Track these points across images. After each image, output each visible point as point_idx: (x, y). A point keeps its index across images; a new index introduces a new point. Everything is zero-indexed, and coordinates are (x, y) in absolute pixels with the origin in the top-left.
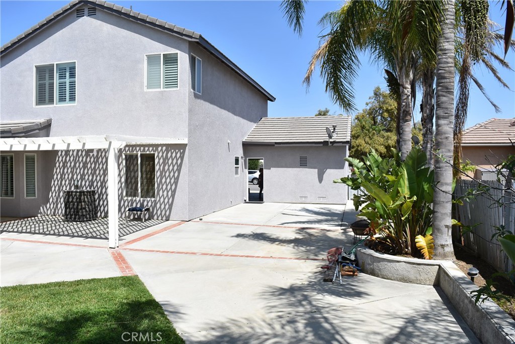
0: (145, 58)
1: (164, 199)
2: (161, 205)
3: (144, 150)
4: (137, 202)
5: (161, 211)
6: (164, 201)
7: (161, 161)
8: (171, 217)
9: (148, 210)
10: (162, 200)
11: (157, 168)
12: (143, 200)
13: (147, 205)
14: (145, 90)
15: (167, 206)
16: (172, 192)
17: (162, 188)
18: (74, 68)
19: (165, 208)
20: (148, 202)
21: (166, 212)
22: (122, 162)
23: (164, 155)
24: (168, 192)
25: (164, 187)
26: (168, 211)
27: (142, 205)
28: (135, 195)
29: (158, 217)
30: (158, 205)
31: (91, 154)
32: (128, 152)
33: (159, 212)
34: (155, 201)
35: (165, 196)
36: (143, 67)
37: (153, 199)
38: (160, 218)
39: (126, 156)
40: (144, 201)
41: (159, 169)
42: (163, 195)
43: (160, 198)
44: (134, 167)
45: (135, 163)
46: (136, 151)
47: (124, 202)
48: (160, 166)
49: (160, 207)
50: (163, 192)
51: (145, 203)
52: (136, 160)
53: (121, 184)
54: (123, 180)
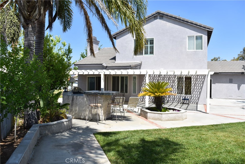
0: (187, 37)
1: (196, 95)
2: (194, 98)
4: (183, 96)
5: (194, 100)
6: (195, 96)
7: (195, 79)
8: (198, 103)
9: (188, 100)
10: (194, 96)
11: (192, 82)
13: (188, 98)
14: (187, 50)
15: (197, 98)
16: (199, 92)
17: (195, 91)
18: (153, 40)
19: (196, 99)
20: (188, 96)
21: (196, 101)
22: (176, 80)
23: (196, 77)
24: (197, 92)
25: (196, 90)
26: (197, 100)
27: (185, 98)
28: (182, 93)
29: (192, 103)
30: (193, 98)
33: (193, 101)
34: (191, 96)
35: (196, 94)
36: (186, 41)
37: (190, 95)
38: (193, 103)
39: (178, 77)
40: (186, 96)
41: (194, 83)
42: (195, 94)
43: (194, 95)
44: (181, 82)
46: (183, 76)
47: (177, 96)
48: (194, 82)
49: (194, 99)
50: (195, 92)
51: (187, 97)
52: (182, 79)
53: (175, 89)
54: (176, 87)
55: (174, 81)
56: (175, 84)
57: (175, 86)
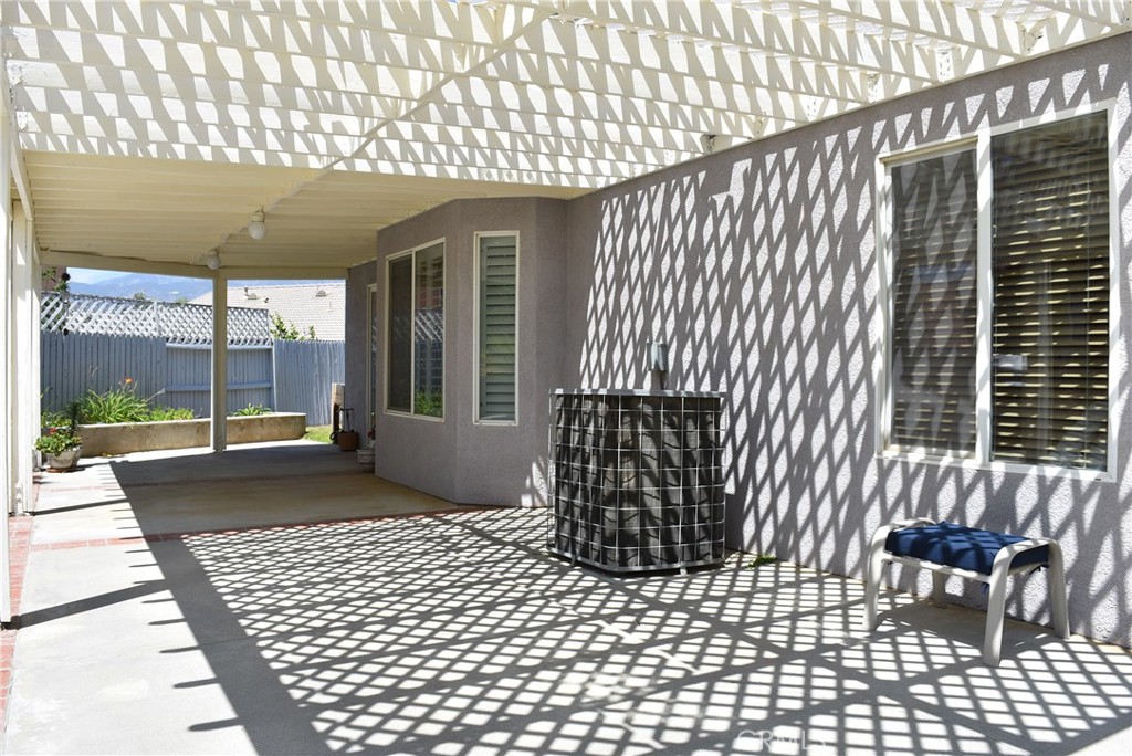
3: (1019, 106)
4: (967, 480)
9: (1042, 556)
12: (1008, 476)
13: (1041, 509)
20: (1050, 493)
22: (872, 215)
27: (1001, 505)
28: (954, 436)
31: (720, 199)
32: (911, 146)
34: (1105, 487)
37: (1088, 476)
39: (896, 174)
40: (1013, 482)
44: (951, 233)
45: (956, 203)
46: (965, 128)
47: (884, 474)
51: (1025, 499)
52: (961, 189)
53: (869, 357)
54: (879, 329)
55: (849, 235)
56: (862, 278)
57: (866, 318)
